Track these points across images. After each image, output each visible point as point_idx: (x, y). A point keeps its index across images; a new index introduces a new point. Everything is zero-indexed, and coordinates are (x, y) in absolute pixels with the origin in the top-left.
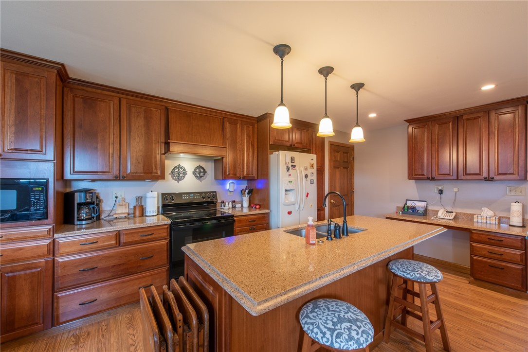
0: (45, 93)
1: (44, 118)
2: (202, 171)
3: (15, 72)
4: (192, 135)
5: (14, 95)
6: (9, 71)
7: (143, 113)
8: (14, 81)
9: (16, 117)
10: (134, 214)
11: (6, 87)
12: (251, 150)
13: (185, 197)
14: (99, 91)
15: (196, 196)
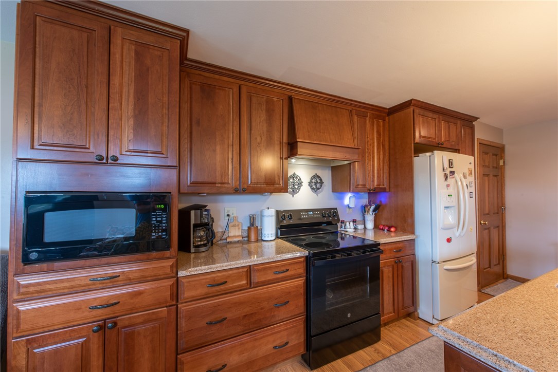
0: (168, 71)
1: (167, 107)
2: (319, 181)
3: (134, 43)
4: (321, 133)
5: (133, 74)
6: (128, 41)
7: (265, 104)
8: (134, 54)
9: (135, 104)
10: (248, 236)
11: (124, 63)
12: (381, 153)
13: (303, 215)
14: (217, 77)
15: (316, 214)
